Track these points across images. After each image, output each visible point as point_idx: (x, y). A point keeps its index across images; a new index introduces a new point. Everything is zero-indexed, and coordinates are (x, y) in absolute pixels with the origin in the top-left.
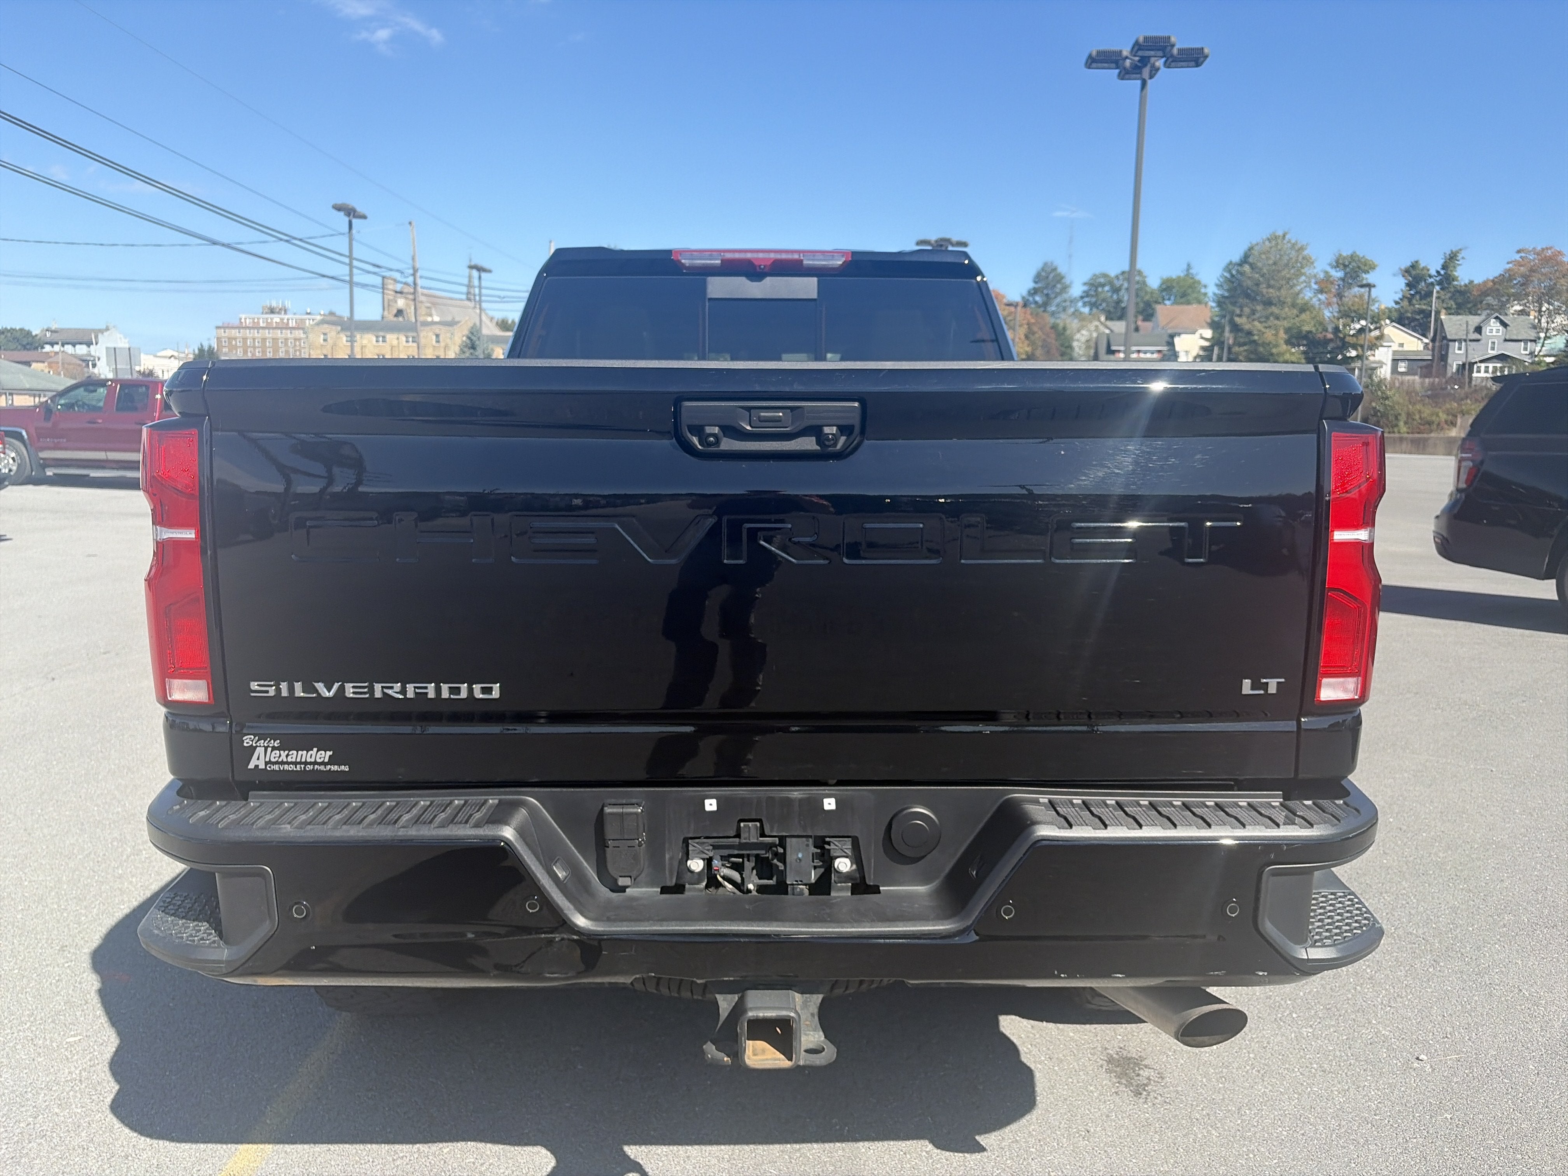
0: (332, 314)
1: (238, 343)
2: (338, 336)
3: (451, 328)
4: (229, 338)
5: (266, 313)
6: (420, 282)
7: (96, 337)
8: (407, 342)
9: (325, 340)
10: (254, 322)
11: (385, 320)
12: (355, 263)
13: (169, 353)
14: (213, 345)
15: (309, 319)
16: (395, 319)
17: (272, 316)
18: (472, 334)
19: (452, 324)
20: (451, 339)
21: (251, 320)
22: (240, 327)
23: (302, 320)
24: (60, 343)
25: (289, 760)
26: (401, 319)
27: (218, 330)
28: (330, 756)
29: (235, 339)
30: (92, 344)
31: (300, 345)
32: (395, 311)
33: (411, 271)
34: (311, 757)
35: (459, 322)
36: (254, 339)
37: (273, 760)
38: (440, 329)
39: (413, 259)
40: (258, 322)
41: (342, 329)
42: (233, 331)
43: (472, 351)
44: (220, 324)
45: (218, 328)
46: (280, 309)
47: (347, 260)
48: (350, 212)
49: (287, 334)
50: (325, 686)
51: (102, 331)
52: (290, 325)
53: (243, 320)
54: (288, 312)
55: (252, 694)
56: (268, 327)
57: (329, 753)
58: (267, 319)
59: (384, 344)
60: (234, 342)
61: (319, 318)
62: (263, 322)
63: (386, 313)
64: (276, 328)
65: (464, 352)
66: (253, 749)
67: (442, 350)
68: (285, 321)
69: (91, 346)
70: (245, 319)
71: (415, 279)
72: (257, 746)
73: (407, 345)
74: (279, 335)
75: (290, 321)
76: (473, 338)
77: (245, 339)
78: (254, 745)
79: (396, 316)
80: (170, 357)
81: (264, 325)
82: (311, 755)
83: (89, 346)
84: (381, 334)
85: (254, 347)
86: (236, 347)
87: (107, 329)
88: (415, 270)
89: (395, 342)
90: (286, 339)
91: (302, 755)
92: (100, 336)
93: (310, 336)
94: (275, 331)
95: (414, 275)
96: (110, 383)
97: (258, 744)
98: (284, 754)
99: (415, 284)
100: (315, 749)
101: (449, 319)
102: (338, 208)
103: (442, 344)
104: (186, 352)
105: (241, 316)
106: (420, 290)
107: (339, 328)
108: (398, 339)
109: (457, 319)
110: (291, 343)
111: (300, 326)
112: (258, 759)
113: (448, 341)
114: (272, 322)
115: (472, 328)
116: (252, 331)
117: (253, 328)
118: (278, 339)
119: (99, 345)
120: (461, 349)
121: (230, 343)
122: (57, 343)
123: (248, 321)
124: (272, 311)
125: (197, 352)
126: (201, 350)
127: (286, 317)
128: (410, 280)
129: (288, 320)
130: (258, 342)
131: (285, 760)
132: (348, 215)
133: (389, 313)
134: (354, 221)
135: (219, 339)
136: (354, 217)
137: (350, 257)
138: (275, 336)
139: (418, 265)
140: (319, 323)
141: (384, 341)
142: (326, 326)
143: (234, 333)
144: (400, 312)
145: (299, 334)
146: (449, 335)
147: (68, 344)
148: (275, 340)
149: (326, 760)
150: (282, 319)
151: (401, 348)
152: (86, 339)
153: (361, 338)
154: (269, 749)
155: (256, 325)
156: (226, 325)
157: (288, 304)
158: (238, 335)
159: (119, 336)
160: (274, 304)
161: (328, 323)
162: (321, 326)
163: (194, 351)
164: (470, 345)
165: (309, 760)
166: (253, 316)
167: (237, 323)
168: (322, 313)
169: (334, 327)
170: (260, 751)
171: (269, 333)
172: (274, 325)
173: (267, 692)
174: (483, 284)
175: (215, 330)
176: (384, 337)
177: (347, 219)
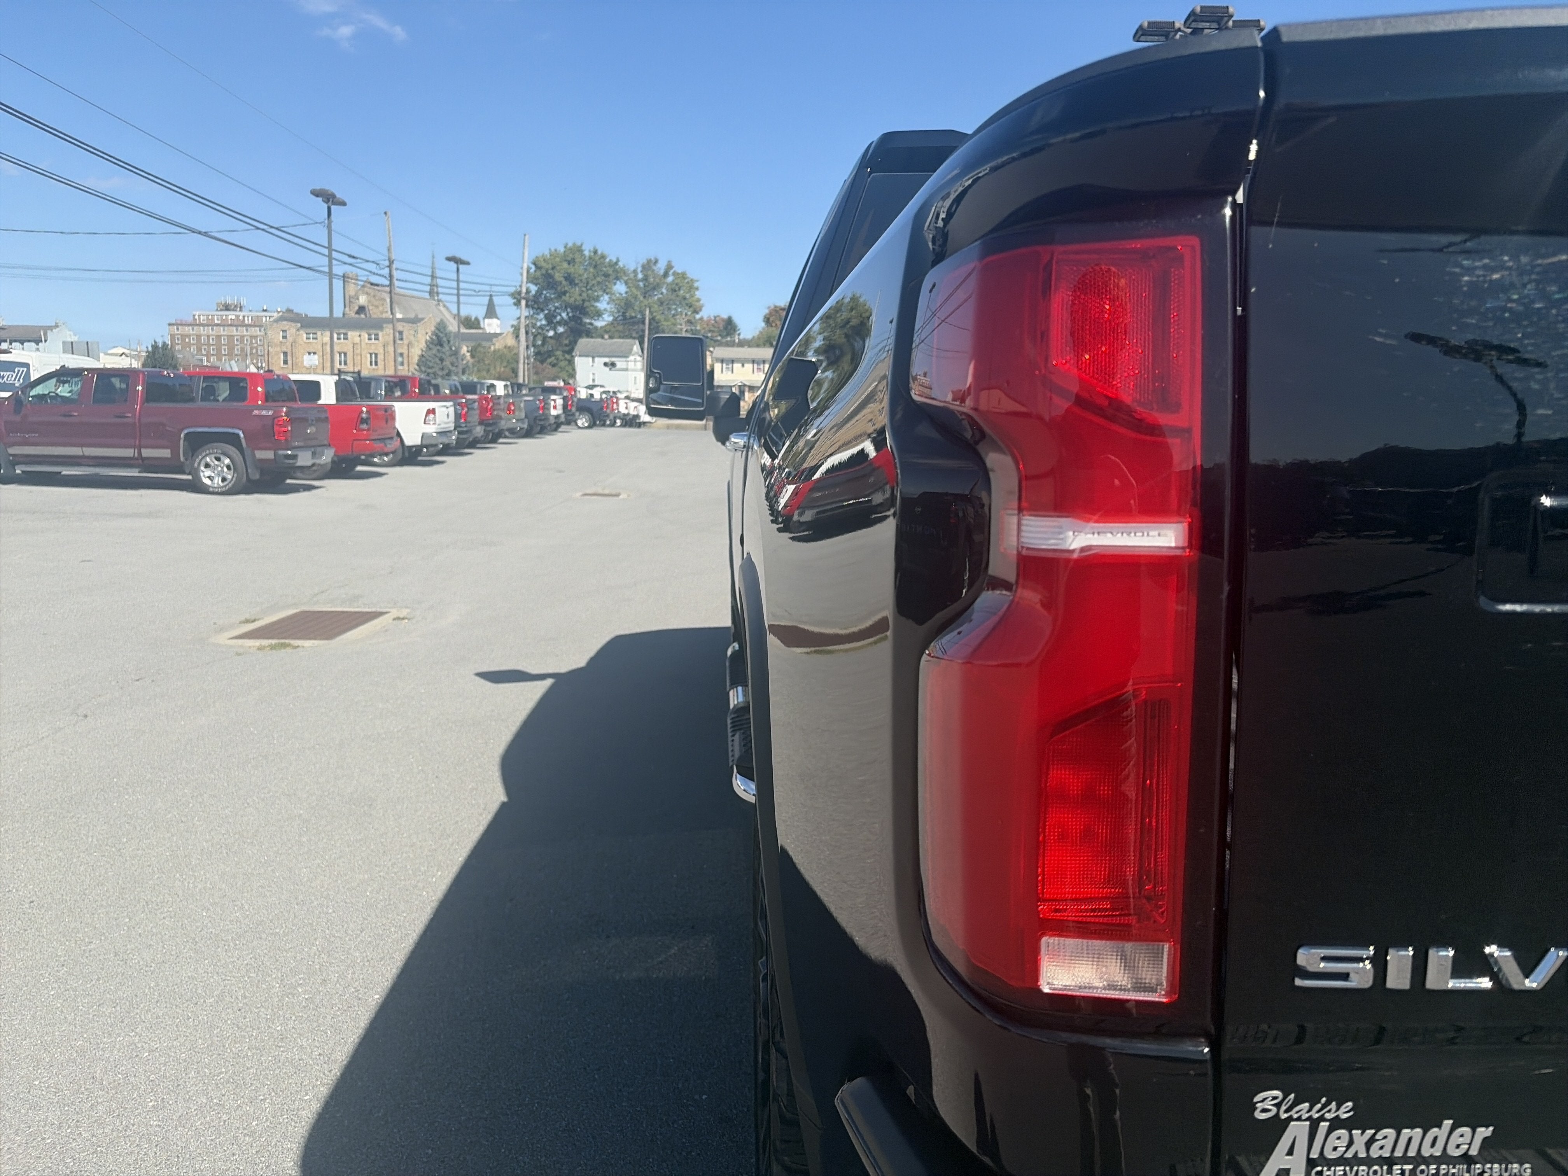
0: (289, 311)
1: (192, 341)
2: (298, 333)
3: (415, 325)
4: (182, 335)
5: (221, 310)
6: (395, 274)
7: (45, 334)
8: (370, 339)
9: (284, 337)
10: (208, 319)
11: (346, 316)
12: (334, 254)
13: (120, 350)
14: (167, 342)
15: (266, 317)
16: (357, 316)
17: (227, 313)
18: (439, 330)
19: (415, 321)
20: (414, 335)
21: (205, 317)
22: (193, 325)
23: (258, 316)
24: (8, 341)
25: (1375, 1153)
26: (363, 316)
27: (171, 327)
28: (1485, 1139)
29: (189, 336)
30: (42, 341)
31: (256, 342)
32: (357, 308)
33: (387, 263)
34: (1433, 1145)
35: (423, 319)
36: (208, 337)
37: (1330, 1155)
38: (403, 326)
39: (389, 250)
40: (213, 320)
41: (302, 326)
42: (187, 328)
43: (438, 347)
44: (174, 322)
45: (170, 325)
46: (236, 306)
47: (326, 252)
48: (329, 198)
49: (243, 332)
50: (1517, 958)
51: (51, 328)
52: (246, 322)
53: (197, 317)
54: (243, 309)
55: (1298, 982)
56: (223, 325)
57: (1484, 1132)
58: (222, 316)
59: (346, 341)
60: (187, 340)
61: (275, 315)
62: (218, 319)
63: (347, 309)
64: (231, 325)
65: (430, 349)
66: (1278, 1126)
67: (406, 347)
68: (241, 318)
69: (40, 344)
70: (199, 316)
71: (390, 271)
72: (1290, 1119)
73: (370, 342)
74: (235, 333)
75: (246, 318)
76: (440, 334)
77: (199, 337)
78: (1284, 1116)
79: (357, 313)
80: (121, 355)
81: (219, 322)
82: (1435, 1139)
83: (37, 344)
84: (344, 331)
85: (209, 345)
86: (189, 345)
87: (57, 326)
88: (391, 262)
89: (357, 340)
90: (242, 337)
91: (1410, 1139)
92: (49, 332)
93: (269, 333)
94: (231, 328)
95: (390, 266)
96: (86, 373)
97: (1294, 1114)
98: (1360, 1137)
99: (391, 276)
100: (1448, 1123)
101: (412, 316)
102: (316, 193)
103: (406, 342)
104: (139, 350)
105: (194, 313)
106: (397, 283)
107: (299, 325)
108: (360, 336)
109: (420, 316)
110: (247, 340)
111: (257, 324)
112: (1290, 1152)
113: (412, 338)
114: (227, 319)
115: (439, 324)
116: (206, 328)
117: (208, 325)
118: (233, 336)
119: (48, 342)
120: (427, 346)
121: (183, 340)
122: (5, 341)
123: (202, 317)
124: (227, 308)
125: (150, 349)
126: (155, 347)
127: (242, 314)
128: (386, 271)
129: (244, 317)
130: (213, 339)
131: (1362, 1155)
132: (327, 201)
133: (350, 310)
134: (333, 207)
135: (173, 337)
136: (334, 203)
137: (330, 248)
138: (230, 334)
139: (393, 257)
140: (277, 321)
141: (346, 339)
142: (285, 323)
143: (188, 330)
144: (362, 309)
145: (255, 331)
146: (412, 332)
147: (16, 341)
148: (230, 337)
149: (1474, 1152)
150: (238, 316)
151: (363, 345)
152: (35, 336)
153: (322, 334)
154: (1324, 1125)
155: (210, 322)
156: (179, 322)
157: (244, 302)
158: (191, 332)
159: (69, 333)
160: (229, 301)
161: (286, 319)
162: (280, 322)
163: (147, 347)
164: (436, 342)
165: (1426, 1152)
166: (207, 313)
167: (190, 320)
168: (279, 310)
169: (293, 324)
170: (1297, 1131)
171: (224, 330)
172: (230, 323)
173: (1345, 976)
174: (461, 278)
175: (168, 327)
176: (346, 334)
177: (326, 206)
